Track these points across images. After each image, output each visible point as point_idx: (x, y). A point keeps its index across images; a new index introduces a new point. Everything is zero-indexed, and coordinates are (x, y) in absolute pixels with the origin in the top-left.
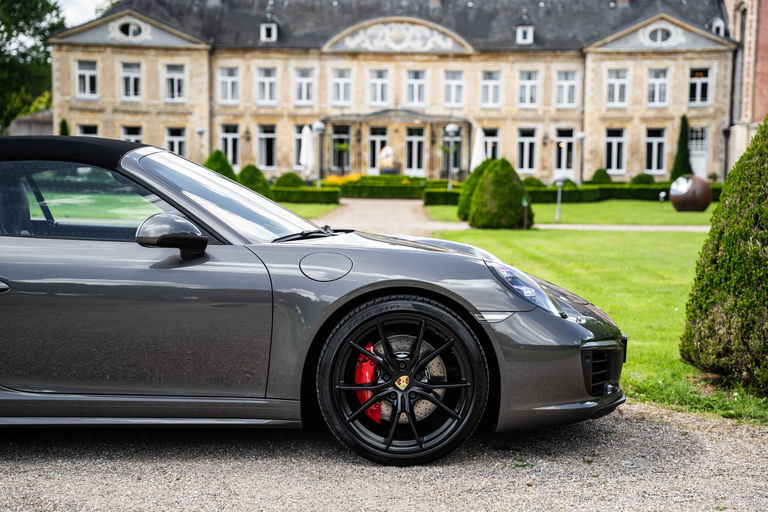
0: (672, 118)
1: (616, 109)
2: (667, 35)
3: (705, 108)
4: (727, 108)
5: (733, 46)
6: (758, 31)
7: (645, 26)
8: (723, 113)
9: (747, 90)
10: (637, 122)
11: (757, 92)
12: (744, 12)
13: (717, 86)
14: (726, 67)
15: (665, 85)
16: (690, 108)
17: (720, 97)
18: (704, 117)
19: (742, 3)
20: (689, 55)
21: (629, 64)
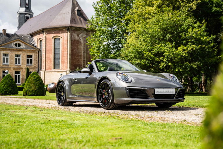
0: (22, 68)
1: (5, 65)
2: (19, 45)
3: (31, 66)
4: (37, 66)
5: (38, 50)
6: (46, 46)
7: (14, 42)
8: (36, 68)
9: (44, 61)
10: (12, 69)
11: (46, 62)
12: (41, 41)
13: (34, 60)
14: (36, 55)
15: (20, 59)
16: (27, 66)
17: (35, 63)
18: (31, 68)
19: (40, 38)
20: (26, 51)
21: (9, 52)
